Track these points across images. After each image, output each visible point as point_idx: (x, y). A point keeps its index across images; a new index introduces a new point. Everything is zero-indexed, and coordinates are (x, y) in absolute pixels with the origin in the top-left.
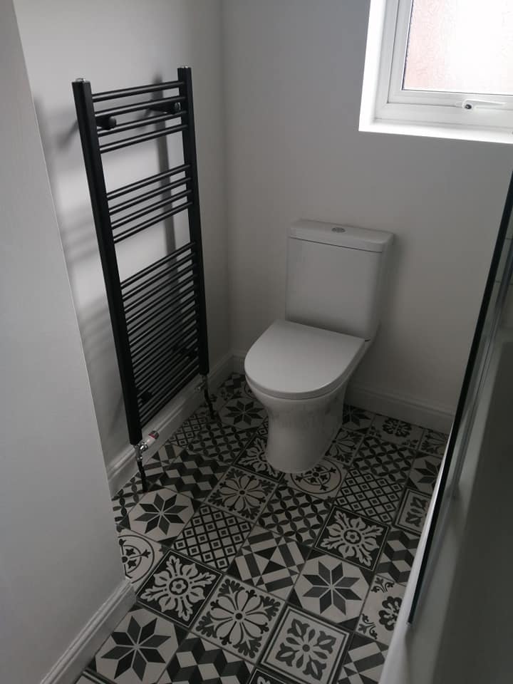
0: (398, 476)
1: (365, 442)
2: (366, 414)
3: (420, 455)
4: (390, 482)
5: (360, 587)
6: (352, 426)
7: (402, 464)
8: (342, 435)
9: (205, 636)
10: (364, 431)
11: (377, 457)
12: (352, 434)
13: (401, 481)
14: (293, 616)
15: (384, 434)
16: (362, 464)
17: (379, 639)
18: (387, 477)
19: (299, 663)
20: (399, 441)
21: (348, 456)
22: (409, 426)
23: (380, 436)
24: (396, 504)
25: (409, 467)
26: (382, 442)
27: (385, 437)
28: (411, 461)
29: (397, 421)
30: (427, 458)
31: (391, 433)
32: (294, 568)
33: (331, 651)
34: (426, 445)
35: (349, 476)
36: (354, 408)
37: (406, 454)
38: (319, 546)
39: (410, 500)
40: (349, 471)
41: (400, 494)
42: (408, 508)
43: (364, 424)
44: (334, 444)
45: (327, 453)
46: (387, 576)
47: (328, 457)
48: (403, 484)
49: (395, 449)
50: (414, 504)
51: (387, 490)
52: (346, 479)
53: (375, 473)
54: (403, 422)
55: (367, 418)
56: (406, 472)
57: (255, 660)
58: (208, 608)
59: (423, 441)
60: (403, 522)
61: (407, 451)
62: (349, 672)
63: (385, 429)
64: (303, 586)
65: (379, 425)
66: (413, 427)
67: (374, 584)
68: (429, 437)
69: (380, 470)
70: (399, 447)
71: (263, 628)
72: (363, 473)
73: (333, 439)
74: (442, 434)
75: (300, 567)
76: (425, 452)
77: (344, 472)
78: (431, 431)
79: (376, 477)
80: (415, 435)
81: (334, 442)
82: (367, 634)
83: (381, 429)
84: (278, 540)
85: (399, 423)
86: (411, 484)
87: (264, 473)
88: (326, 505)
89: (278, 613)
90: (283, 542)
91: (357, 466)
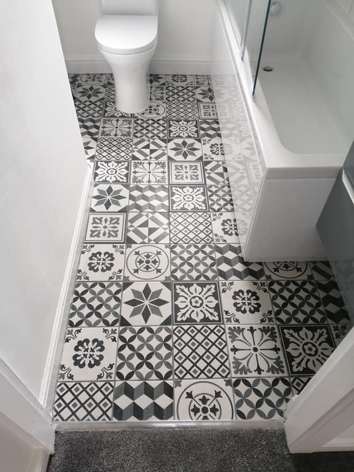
0: (191, 99)
1: (167, 89)
2: (160, 76)
3: (197, 88)
4: (189, 103)
5: (197, 145)
6: (155, 84)
7: (191, 94)
8: (154, 89)
9: (138, 183)
10: (164, 84)
11: (177, 94)
12: (158, 87)
13: (193, 101)
14: (173, 165)
15: (174, 83)
16: (171, 99)
17: (215, 159)
18: (186, 101)
19: (187, 178)
20: (184, 84)
21: (162, 98)
22: (185, 76)
23: (173, 84)
24: (196, 110)
25: (194, 94)
26: (175, 87)
27: (176, 84)
28: (194, 91)
29: (178, 75)
30: (201, 88)
31: (178, 81)
32: (163, 148)
33: (197, 170)
34: (198, 83)
35: (167, 106)
36: (153, 75)
37: (190, 89)
38: (170, 137)
39: (202, 107)
40: (167, 104)
41: (196, 106)
42: (203, 111)
43: (162, 81)
44: (152, 94)
45: (151, 99)
46: (207, 138)
47: (152, 100)
48: (195, 102)
49: (184, 88)
50: (204, 108)
51: (189, 106)
52: (167, 108)
53: (179, 101)
54: (181, 75)
55: (162, 78)
56: (194, 96)
57: (167, 183)
58: (132, 175)
59: (195, 81)
60: (203, 117)
61: (190, 87)
62: (209, 173)
63: (174, 80)
64: (172, 154)
65: (170, 79)
66: (187, 76)
67: (202, 143)
68: (197, 79)
69: (181, 99)
70: (185, 87)
71: (163, 172)
72: (174, 102)
73: (150, 92)
74: (203, 75)
75: (166, 147)
76: (198, 85)
77: (164, 105)
78: (197, 76)
79: (181, 103)
80: (190, 79)
81: (151, 93)
82: (209, 160)
83: (172, 81)
84: (149, 141)
85: (179, 76)
86: (198, 101)
87: (123, 116)
88: (163, 120)
89: (167, 165)
90: (151, 141)
91: (169, 101)
